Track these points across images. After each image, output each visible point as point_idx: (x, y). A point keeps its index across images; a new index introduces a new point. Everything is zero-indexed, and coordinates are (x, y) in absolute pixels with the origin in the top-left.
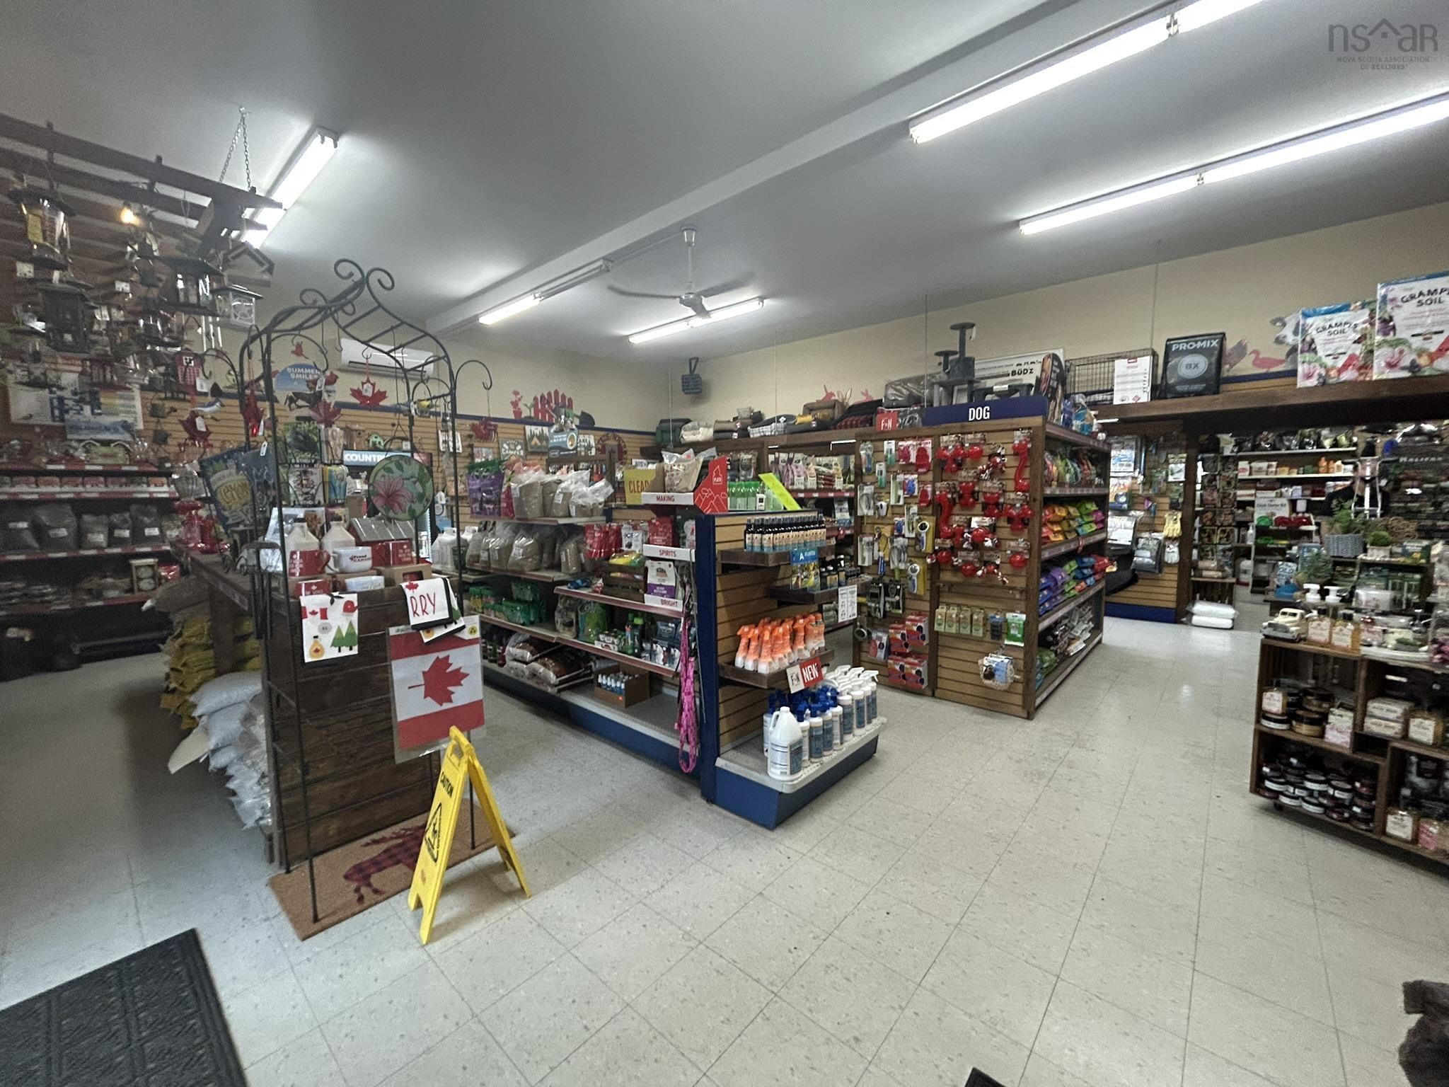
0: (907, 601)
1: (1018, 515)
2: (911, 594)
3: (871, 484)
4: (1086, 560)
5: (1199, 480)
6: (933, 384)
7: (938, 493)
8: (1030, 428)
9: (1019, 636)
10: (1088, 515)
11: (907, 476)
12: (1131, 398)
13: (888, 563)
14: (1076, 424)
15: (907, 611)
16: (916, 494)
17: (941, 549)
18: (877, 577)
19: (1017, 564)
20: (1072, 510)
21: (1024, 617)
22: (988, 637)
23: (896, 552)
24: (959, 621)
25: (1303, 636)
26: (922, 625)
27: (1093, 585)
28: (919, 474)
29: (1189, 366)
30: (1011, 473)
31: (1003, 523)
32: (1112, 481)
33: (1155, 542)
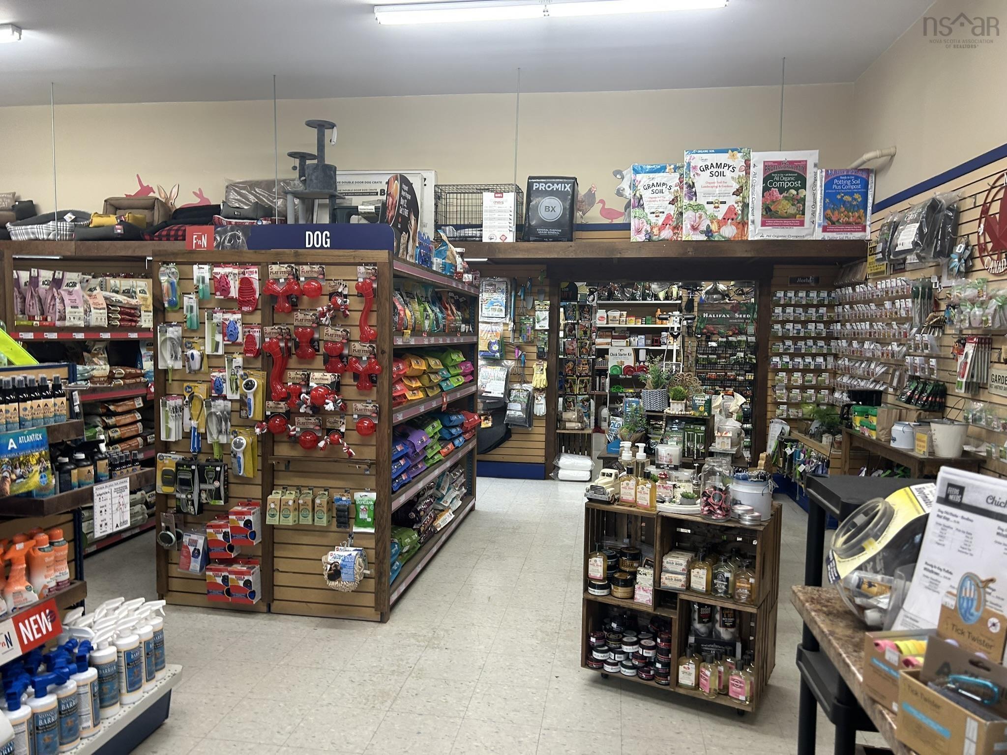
0: (232, 487)
1: (366, 370)
2: (237, 477)
3: (179, 324)
4: (454, 418)
5: (562, 327)
6: (286, 193)
7: (267, 340)
8: (375, 264)
9: (369, 520)
10: (454, 367)
11: (227, 316)
12: (498, 238)
13: (204, 436)
14: (437, 262)
15: (231, 501)
16: (240, 340)
17: (275, 415)
18: (189, 456)
19: (366, 432)
20: (432, 362)
21: (373, 496)
22: (334, 527)
23: (214, 419)
24: (297, 508)
25: (616, 497)
26: (251, 518)
27: (464, 445)
28: (243, 313)
29: (547, 208)
30: (356, 317)
31: (348, 380)
32: (481, 327)
33: (525, 393)
